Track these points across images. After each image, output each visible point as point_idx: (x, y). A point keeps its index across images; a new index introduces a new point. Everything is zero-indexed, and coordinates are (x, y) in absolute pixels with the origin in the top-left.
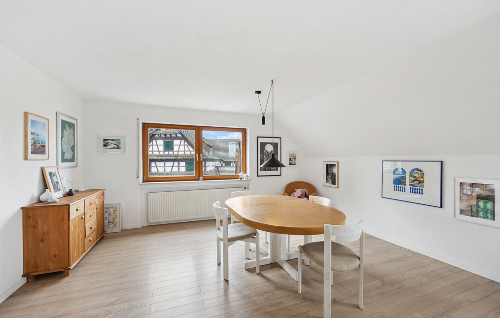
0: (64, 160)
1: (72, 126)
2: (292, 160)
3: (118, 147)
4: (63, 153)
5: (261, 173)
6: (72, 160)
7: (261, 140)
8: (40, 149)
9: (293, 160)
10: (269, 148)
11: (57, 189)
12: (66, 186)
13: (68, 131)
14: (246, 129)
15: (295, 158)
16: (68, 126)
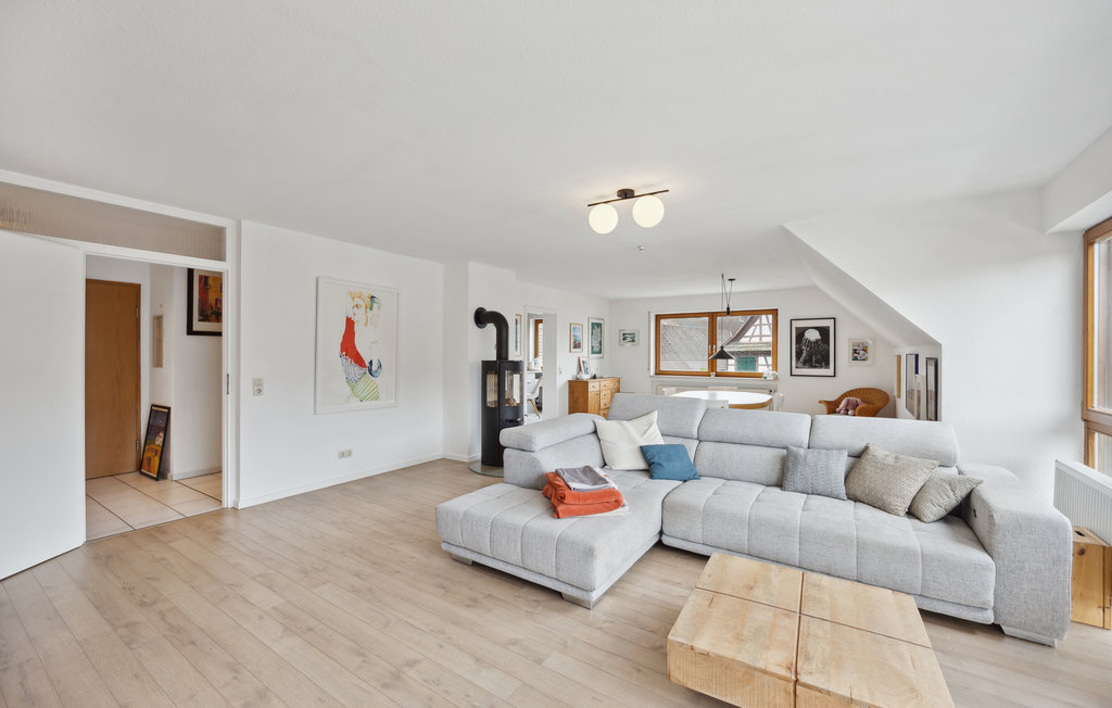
0: (593, 353)
1: (599, 325)
2: (859, 353)
3: (633, 341)
4: (592, 347)
5: (795, 371)
6: (600, 352)
7: (797, 324)
8: (577, 345)
9: (862, 352)
10: (813, 336)
11: (587, 373)
12: (593, 371)
13: (597, 330)
14: (777, 310)
15: (865, 350)
16: (597, 326)
